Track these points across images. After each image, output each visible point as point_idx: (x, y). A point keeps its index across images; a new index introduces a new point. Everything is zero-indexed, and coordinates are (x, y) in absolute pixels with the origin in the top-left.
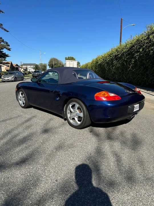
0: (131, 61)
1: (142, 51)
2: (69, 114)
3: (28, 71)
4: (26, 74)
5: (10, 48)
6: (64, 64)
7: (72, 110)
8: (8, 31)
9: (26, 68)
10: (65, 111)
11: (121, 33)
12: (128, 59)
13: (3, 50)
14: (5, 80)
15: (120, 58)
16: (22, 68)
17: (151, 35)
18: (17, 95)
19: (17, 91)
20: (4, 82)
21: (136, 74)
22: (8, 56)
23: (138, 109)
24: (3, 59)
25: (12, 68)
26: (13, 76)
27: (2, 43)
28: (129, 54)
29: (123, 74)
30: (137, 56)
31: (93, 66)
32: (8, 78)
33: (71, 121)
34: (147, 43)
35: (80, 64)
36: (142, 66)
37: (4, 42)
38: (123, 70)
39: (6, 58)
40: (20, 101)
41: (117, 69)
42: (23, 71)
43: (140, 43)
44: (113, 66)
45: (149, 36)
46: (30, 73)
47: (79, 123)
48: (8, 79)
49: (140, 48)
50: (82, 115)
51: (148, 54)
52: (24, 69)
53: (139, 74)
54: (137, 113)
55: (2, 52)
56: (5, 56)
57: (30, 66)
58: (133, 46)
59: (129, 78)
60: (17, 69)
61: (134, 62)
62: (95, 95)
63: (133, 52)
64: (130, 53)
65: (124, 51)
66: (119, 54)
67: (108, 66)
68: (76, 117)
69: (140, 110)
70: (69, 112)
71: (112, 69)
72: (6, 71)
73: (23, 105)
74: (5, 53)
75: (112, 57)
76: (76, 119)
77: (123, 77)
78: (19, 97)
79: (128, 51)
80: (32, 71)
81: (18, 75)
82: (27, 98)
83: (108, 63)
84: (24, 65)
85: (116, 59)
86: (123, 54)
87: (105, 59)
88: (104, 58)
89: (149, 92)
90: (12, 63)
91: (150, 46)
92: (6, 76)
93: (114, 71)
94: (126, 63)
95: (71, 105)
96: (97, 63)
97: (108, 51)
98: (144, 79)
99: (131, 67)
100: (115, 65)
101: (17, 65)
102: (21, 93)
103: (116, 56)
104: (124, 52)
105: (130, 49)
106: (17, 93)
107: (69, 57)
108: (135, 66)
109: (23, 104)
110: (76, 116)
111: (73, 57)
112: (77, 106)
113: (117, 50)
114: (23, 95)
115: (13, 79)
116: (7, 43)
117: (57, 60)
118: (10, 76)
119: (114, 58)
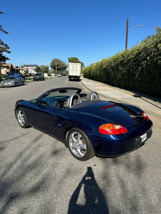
0: (137, 69)
1: (149, 59)
2: (71, 143)
3: (29, 73)
4: (27, 76)
5: (10, 51)
6: (67, 65)
7: (74, 139)
8: (7, 33)
9: (27, 70)
10: (66, 138)
11: (127, 35)
12: (134, 65)
13: (2, 53)
14: (4, 85)
15: (126, 64)
16: (23, 70)
17: (159, 43)
18: (16, 113)
19: (16, 109)
20: (4, 87)
21: (143, 82)
22: (8, 59)
23: (146, 139)
24: (3, 62)
25: (12, 70)
26: (13, 81)
27: (2, 46)
28: (135, 61)
29: (129, 80)
30: (144, 64)
31: (98, 69)
32: (8, 83)
33: (74, 151)
34: (155, 51)
35: (83, 65)
36: (149, 74)
37: (3, 44)
38: (129, 77)
39: (5, 61)
40: (20, 121)
41: (123, 75)
42: (24, 73)
43: (147, 51)
44: (118, 72)
45: (157, 44)
46: (31, 75)
47: (82, 155)
48: (8, 85)
49: (147, 56)
50: (85, 147)
51: (155, 63)
52: (25, 71)
53: (146, 83)
54: (144, 144)
55: (1, 55)
56: (4, 59)
57: (31, 68)
58: (140, 53)
59: (136, 85)
60: (18, 71)
61: (141, 69)
62: (99, 128)
63: (140, 59)
64: (136, 59)
65: (130, 57)
66: (125, 60)
67: (113, 71)
68: (79, 149)
69: (147, 139)
70: (71, 141)
71: (118, 74)
72: (5, 73)
73: (23, 125)
74: (5, 56)
75: (118, 63)
76: (79, 150)
77: (129, 84)
78: (18, 116)
79: (134, 58)
80: (33, 73)
81: (19, 80)
82: (27, 118)
83: (113, 68)
84: (25, 66)
85: (122, 65)
86: (129, 60)
87: (110, 64)
88: (109, 62)
89: (157, 104)
90: (12, 65)
91: (158, 55)
92: (6, 81)
93: (119, 77)
94: (133, 70)
95: (74, 135)
96: (102, 67)
97: (114, 56)
98: (151, 88)
99: (138, 74)
100: (120, 71)
101: (17, 67)
102: (20, 112)
103: (121, 62)
104: (130, 59)
105: (137, 55)
106: (16, 111)
107: (73, 57)
108: (142, 74)
109: (23, 123)
110: (79, 147)
111: (76, 58)
112: (80, 136)
113: (122, 56)
114: (23, 115)
115: (13, 84)
116: (6, 45)
117: (59, 60)
118: (9, 81)
119: (120, 64)
